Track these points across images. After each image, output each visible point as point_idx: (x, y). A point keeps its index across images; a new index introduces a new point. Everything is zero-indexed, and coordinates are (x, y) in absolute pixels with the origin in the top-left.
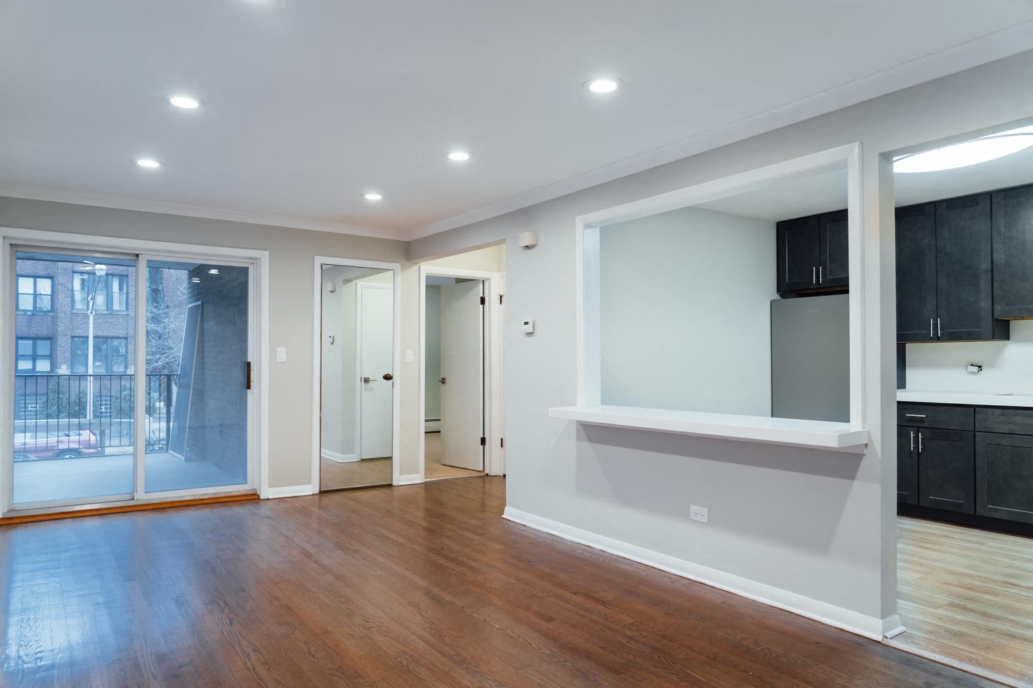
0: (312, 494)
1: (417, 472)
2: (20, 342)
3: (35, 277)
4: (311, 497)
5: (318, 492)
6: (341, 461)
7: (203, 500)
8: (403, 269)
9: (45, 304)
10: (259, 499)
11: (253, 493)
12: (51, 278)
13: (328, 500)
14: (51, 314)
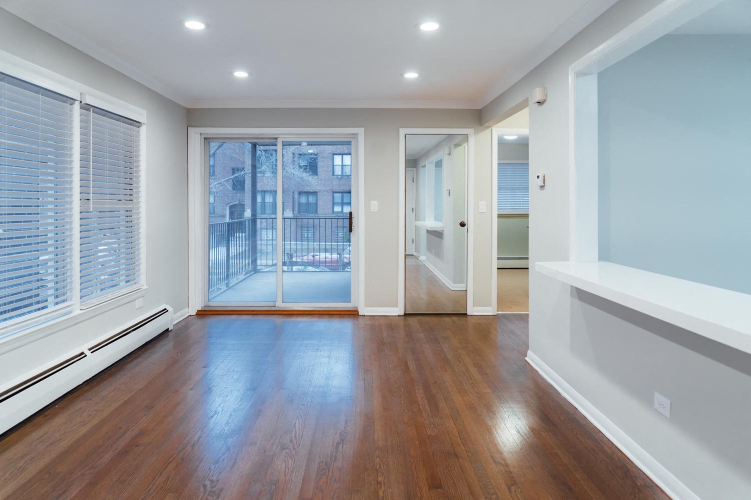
0: (398, 315)
1: (489, 305)
2: (335, 195)
4: (397, 317)
5: (403, 314)
6: (452, 289)
7: (319, 311)
8: (476, 133)
9: (347, 170)
10: (358, 314)
11: (354, 309)
12: (350, 154)
13: (412, 321)
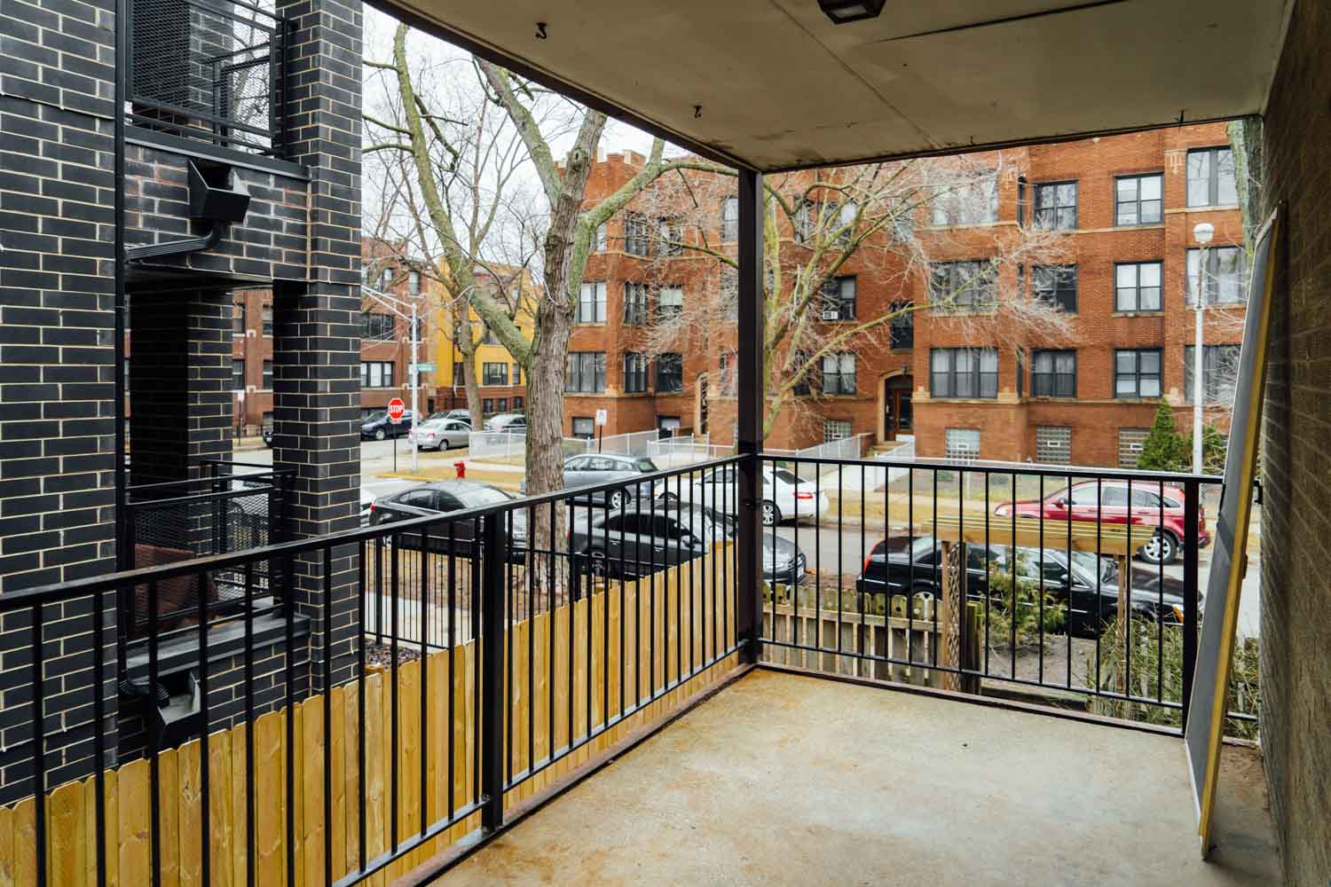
2: (1120, 354)
3: (1138, 263)
9: (1152, 301)
12: (1160, 261)
14: (1160, 314)
